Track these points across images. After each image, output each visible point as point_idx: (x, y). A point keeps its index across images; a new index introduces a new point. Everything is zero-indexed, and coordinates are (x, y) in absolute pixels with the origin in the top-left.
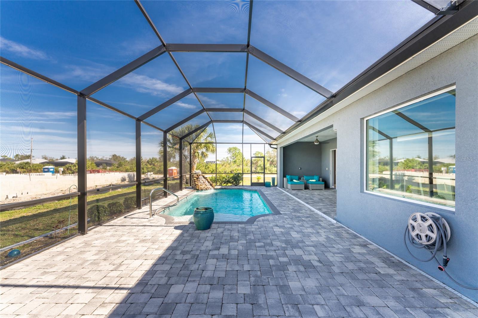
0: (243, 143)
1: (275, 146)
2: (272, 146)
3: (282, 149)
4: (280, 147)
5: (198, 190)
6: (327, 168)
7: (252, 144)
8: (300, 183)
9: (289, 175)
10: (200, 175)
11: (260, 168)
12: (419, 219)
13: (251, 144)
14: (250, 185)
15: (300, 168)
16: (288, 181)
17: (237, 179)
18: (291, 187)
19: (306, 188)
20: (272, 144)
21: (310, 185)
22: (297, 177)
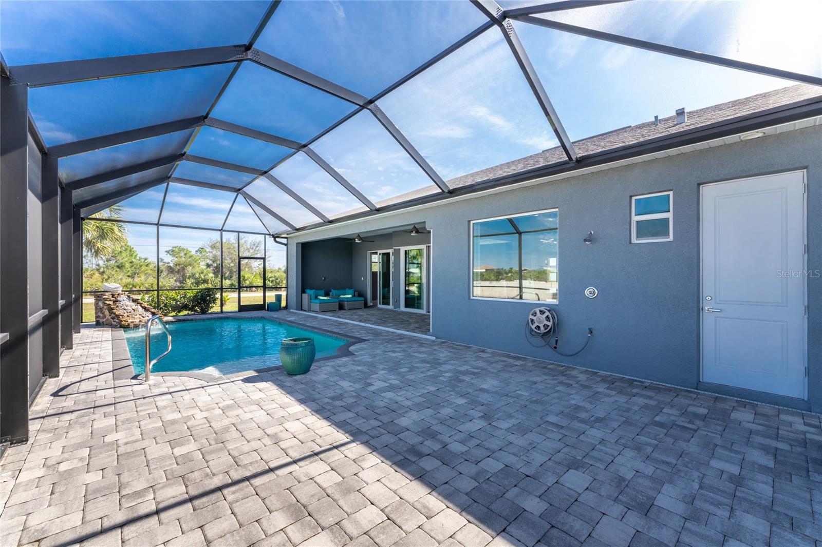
0: (222, 229)
1: (284, 241)
2: (277, 239)
3: (300, 245)
4: (297, 244)
5: (126, 328)
6: (362, 278)
7: (240, 234)
8: (332, 301)
9: (311, 289)
10: (118, 295)
11: (193, 281)
12: (538, 313)
13: (239, 232)
14: (237, 309)
15: (323, 278)
16: (311, 299)
17: (203, 300)
18: (320, 308)
19: (341, 307)
20: (278, 237)
21: (346, 303)
22: (322, 292)
